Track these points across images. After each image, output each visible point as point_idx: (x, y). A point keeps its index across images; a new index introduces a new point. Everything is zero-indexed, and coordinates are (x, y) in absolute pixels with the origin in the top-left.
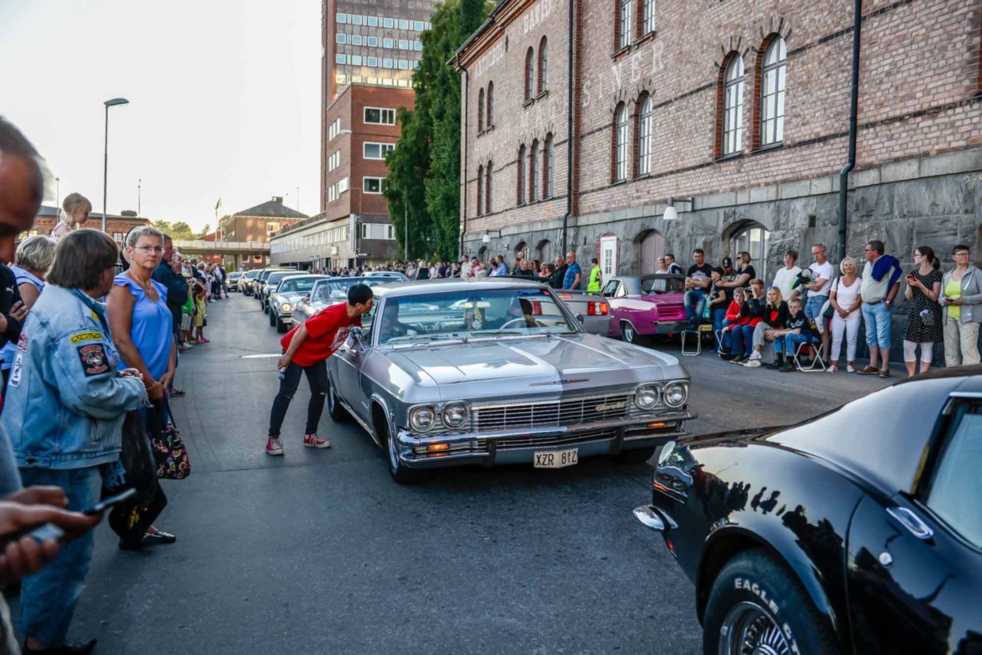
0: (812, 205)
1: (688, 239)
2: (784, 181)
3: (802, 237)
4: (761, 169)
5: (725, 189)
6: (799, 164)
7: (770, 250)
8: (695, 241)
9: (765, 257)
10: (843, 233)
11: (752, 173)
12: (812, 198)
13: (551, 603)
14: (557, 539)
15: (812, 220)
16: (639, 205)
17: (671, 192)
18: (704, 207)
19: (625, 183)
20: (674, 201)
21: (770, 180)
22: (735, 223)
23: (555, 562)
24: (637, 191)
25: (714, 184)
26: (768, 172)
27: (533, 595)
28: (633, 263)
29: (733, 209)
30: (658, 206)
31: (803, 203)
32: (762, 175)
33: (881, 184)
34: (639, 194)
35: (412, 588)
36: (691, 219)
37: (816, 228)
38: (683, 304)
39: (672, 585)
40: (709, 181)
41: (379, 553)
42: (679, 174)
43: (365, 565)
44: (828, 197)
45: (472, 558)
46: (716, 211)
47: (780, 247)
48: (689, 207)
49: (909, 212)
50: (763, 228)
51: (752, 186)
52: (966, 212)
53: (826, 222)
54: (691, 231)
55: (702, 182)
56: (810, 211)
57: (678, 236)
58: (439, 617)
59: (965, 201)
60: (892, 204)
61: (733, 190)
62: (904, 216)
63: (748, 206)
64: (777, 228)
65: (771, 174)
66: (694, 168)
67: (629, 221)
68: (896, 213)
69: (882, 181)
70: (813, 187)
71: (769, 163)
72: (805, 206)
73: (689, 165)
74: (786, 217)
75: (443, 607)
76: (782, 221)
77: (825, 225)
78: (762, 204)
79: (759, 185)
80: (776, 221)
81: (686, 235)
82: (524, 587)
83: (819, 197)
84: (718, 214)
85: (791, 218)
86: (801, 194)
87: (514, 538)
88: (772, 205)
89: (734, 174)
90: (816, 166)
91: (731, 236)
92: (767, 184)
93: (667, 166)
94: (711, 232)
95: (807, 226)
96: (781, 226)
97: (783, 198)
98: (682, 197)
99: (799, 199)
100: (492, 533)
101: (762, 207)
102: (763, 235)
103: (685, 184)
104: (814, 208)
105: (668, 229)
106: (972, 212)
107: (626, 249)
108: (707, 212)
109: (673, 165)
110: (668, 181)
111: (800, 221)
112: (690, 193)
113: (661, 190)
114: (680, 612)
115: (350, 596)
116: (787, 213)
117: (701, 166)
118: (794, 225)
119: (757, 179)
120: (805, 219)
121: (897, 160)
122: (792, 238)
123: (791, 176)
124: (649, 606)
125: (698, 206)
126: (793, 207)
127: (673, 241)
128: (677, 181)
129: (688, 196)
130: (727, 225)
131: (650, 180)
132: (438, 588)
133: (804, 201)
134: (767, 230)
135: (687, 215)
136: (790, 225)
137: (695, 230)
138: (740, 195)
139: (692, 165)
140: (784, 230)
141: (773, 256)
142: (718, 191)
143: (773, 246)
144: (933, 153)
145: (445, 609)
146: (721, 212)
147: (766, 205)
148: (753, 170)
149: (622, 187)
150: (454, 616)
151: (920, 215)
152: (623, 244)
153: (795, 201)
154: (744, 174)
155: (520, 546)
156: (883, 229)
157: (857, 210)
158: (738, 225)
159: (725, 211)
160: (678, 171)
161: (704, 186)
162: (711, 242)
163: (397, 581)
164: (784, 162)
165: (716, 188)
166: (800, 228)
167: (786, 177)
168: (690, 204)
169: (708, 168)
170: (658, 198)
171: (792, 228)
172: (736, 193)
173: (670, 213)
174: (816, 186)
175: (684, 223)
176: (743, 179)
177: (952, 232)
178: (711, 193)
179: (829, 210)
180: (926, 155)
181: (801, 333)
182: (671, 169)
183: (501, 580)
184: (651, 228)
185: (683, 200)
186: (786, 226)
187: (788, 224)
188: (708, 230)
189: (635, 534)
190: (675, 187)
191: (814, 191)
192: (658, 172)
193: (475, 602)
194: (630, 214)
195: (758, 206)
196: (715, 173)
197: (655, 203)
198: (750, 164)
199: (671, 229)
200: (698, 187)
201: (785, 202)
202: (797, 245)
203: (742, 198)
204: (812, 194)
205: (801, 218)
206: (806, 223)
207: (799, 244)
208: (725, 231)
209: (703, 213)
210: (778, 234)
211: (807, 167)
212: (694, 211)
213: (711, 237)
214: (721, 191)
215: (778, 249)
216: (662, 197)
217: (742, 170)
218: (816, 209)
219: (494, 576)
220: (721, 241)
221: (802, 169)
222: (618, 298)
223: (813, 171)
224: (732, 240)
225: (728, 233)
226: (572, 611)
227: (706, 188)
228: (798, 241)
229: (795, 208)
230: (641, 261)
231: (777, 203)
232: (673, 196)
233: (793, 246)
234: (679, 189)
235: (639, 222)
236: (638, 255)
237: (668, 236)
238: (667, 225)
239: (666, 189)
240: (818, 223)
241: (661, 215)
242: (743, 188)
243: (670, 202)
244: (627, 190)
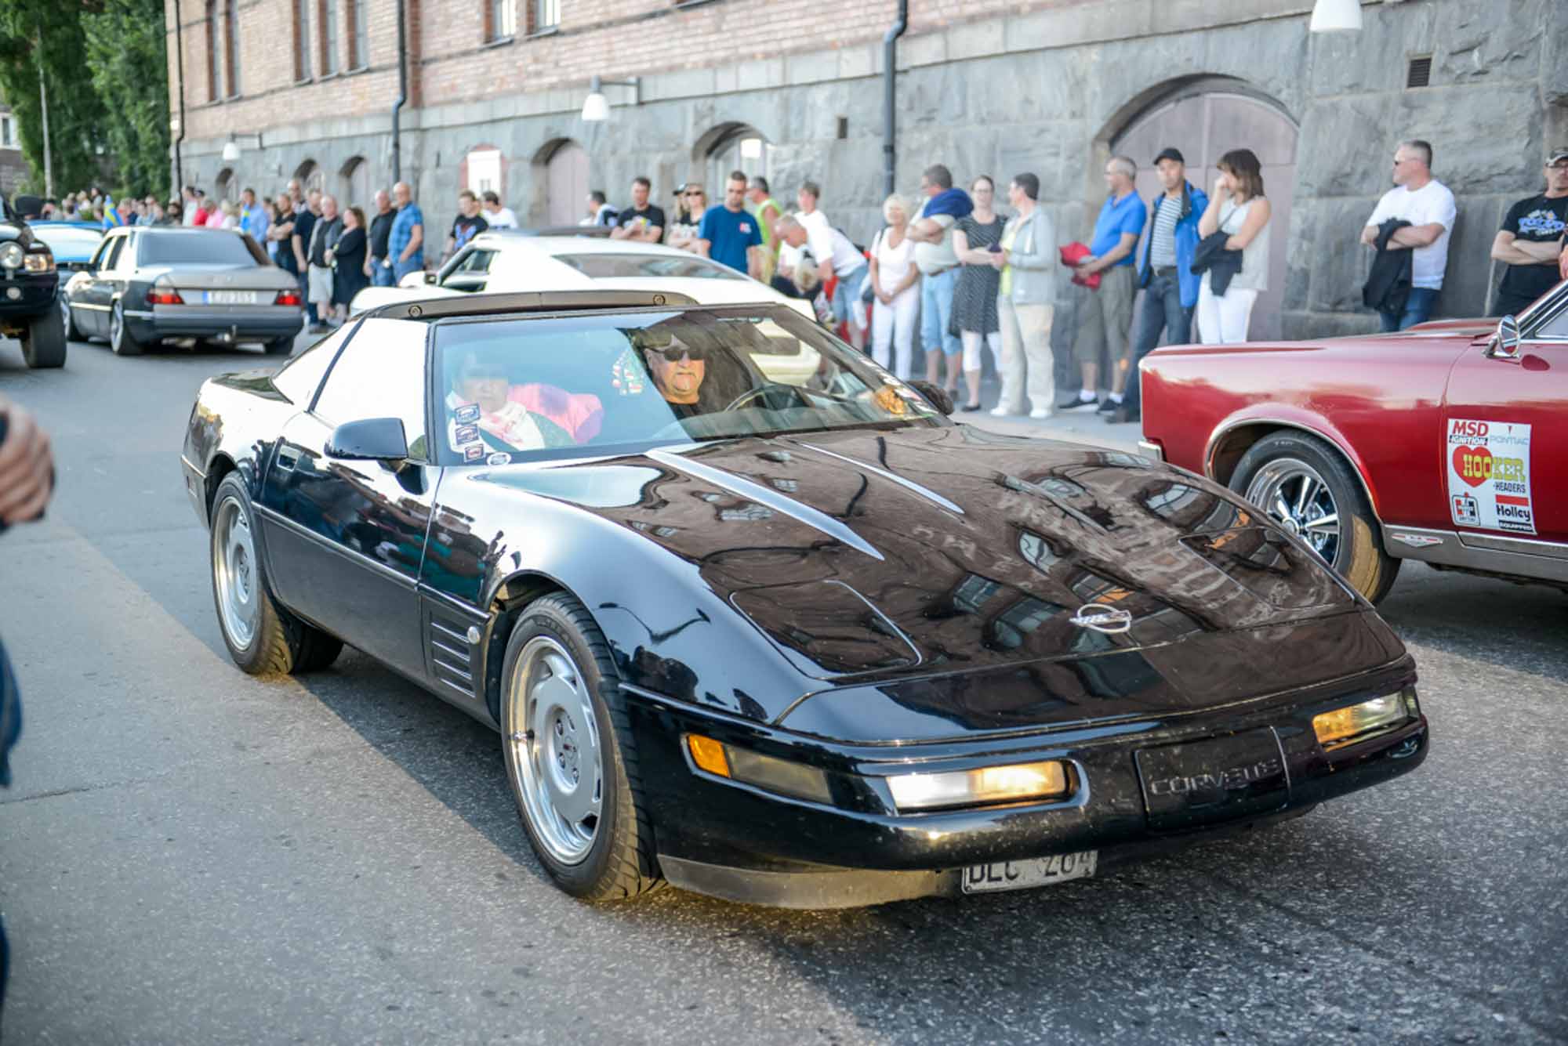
0: (842, 97)
1: (632, 158)
2: (797, 52)
3: (826, 157)
4: (757, 26)
5: (695, 63)
6: (821, 19)
8: (646, 163)
10: (890, 149)
11: (740, 33)
12: (841, 84)
15: (843, 126)
16: (540, 89)
17: (598, 64)
18: (659, 97)
19: (511, 42)
20: (602, 84)
21: (772, 47)
22: (714, 129)
24: (536, 60)
25: (678, 51)
26: (768, 32)
28: (533, 205)
29: (710, 101)
30: (576, 92)
31: (827, 94)
32: (760, 39)
33: (948, 62)
34: (540, 67)
36: (636, 119)
37: (849, 140)
40: (666, 45)
42: (612, 30)
44: (867, 82)
46: (677, 106)
47: (791, 175)
48: (631, 96)
49: (988, 113)
50: (765, 141)
51: (741, 59)
52: (1073, 115)
53: (865, 130)
54: (637, 145)
55: (654, 48)
56: (840, 110)
57: (614, 152)
59: (1071, 96)
60: (964, 98)
61: (709, 64)
62: (983, 121)
63: (734, 98)
64: (785, 139)
65: (772, 36)
66: (640, 19)
67: (522, 122)
68: (971, 114)
69: (952, 57)
70: (843, 63)
71: (769, 15)
72: (831, 99)
73: (629, 13)
74: (800, 118)
76: (794, 125)
77: (863, 135)
78: (760, 94)
79: (753, 57)
80: (783, 125)
81: (629, 149)
83: (853, 83)
84: (684, 109)
85: (808, 121)
86: (823, 78)
88: (776, 97)
89: (710, 33)
90: (848, 24)
91: (709, 152)
92: (767, 56)
93: (590, 12)
94: (673, 145)
95: (835, 137)
96: (792, 135)
97: (796, 82)
98: (621, 75)
99: (822, 87)
101: (759, 99)
102: (764, 151)
103: (622, 49)
104: (845, 104)
105: (595, 139)
106: (1082, 115)
107: (519, 178)
108: (665, 105)
109: (600, 10)
110: (593, 42)
111: (824, 128)
112: (634, 68)
113: (579, 60)
116: (801, 113)
117: (652, 16)
118: (813, 135)
119: (750, 44)
120: (831, 123)
121: (972, 20)
122: (809, 159)
123: (805, 41)
125: (647, 96)
126: (810, 100)
127: (605, 162)
128: (609, 44)
129: (630, 74)
130: (702, 133)
131: (559, 40)
133: (827, 90)
134: (770, 142)
135: (630, 112)
136: (807, 133)
137: (643, 142)
138: (721, 76)
139: (636, 12)
140: (796, 142)
142: (682, 67)
144: (1025, 9)
146: (690, 106)
147: (765, 96)
148: (741, 28)
149: (505, 51)
151: (1007, 119)
152: (512, 168)
153: (814, 89)
154: (728, 35)
156: (951, 144)
157: (911, 109)
158: (720, 132)
159: (696, 107)
160: (610, 24)
161: (660, 55)
162: (673, 166)
164: (794, 15)
165: (678, 61)
166: (824, 141)
167: (799, 42)
168: (633, 91)
169: (663, 20)
170: (574, 77)
171: (810, 141)
172: (715, 71)
173: (595, 108)
174: (847, 62)
175: (623, 127)
176: (726, 44)
177: (1053, 150)
178: (672, 69)
179: (867, 109)
180: (1016, 12)
182: (596, 19)
184: (563, 135)
185: (621, 82)
186: (800, 135)
187: (803, 132)
188: (668, 142)
190: (605, 56)
192: (573, 24)
194: (523, 107)
195: (752, 97)
196: (677, 30)
197: (570, 86)
198: (736, 16)
199: (601, 138)
200: (646, 57)
201: (796, 91)
202: (819, 171)
203: (726, 82)
204: (845, 74)
205: (825, 122)
206: (833, 130)
207: (821, 168)
208: (697, 144)
209: (659, 109)
210: (786, 151)
211: (833, 26)
212: (641, 104)
213: (673, 156)
214: (688, 66)
215: (788, 178)
216: (583, 75)
217: (725, 27)
218: (848, 106)
220: (690, 165)
221: (824, 28)
223: (844, 35)
224: (710, 161)
225: (703, 148)
227: (662, 58)
228: (819, 164)
229: (814, 102)
230: (548, 201)
231: (785, 92)
232: (603, 72)
234: (613, 59)
235: (541, 124)
236: (540, 189)
237: (596, 150)
238: (592, 129)
239: (588, 59)
240: (852, 131)
241: (580, 111)
242: (726, 62)
243: (594, 85)
244: (515, 57)
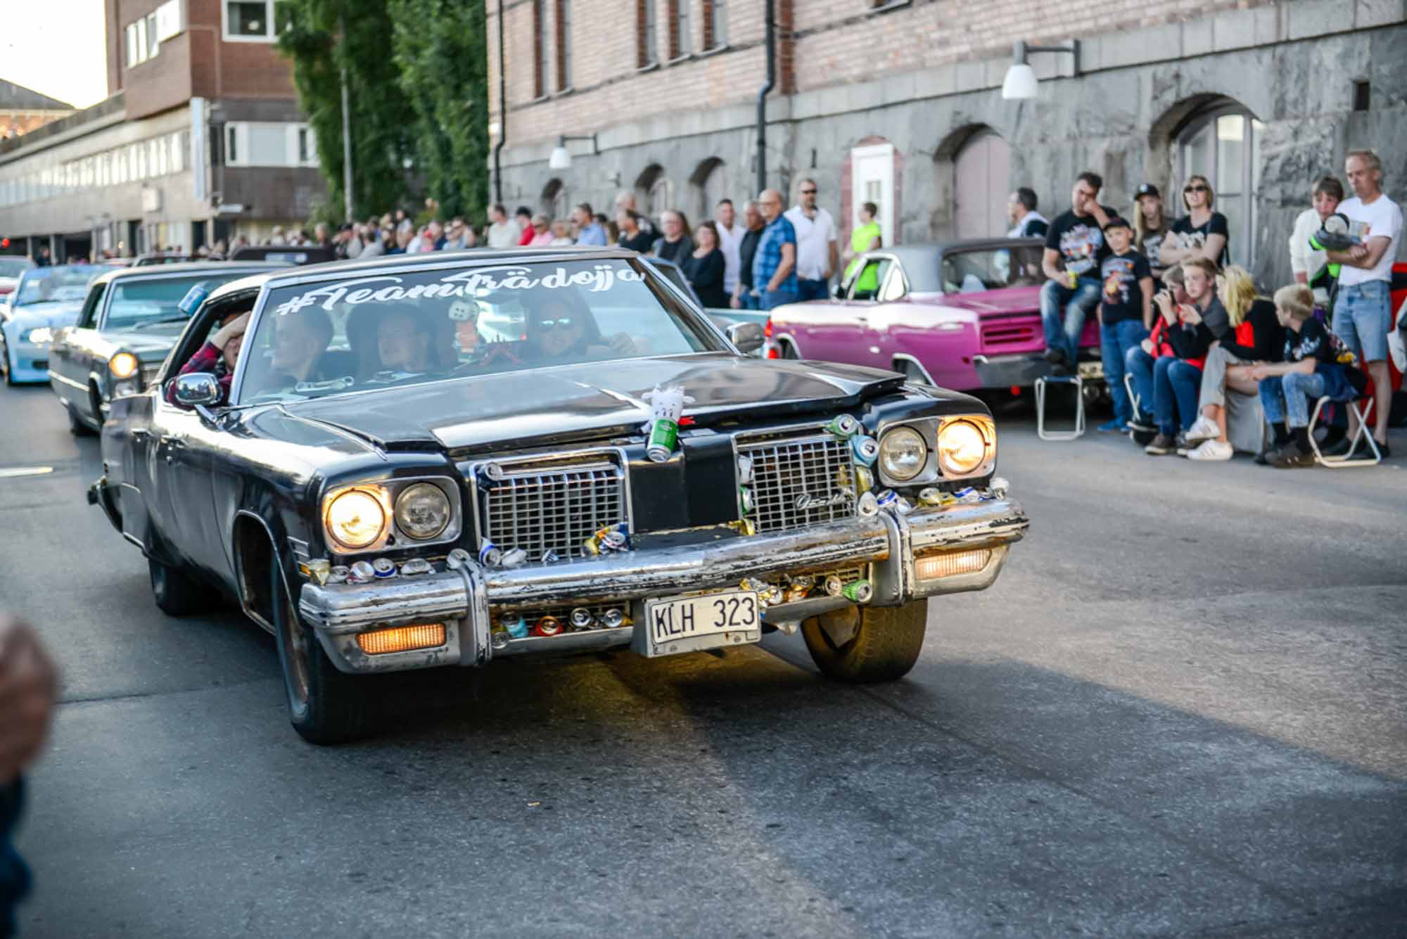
0: (1360, 54)
1: (1067, 147)
3: (1338, 135)
5: (1155, 17)
7: (1266, 170)
8: (1086, 152)
9: (1255, 189)
12: (1359, 37)
13: (655, 898)
14: (682, 798)
15: (1362, 92)
16: (947, 62)
17: (1023, 26)
18: (1105, 65)
19: (909, 4)
20: (1029, 52)
22: (1179, 104)
23: (670, 834)
24: (941, 25)
25: (1128, 4)
27: (621, 887)
28: (936, 213)
29: (1174, 67)
30: (993, 64)
31: (1339, 50)
34: (946, 33)
35: (375, 887)
36: (1074, 94)
37: (1372, 111)
38: (1037, 313)
39: (901, 860)
41: (305, 837)
43: (278, 858)
44: (1396, 31)
45: (501, 836)
46: (1132, 74)
47: (1288, 162)
48: (1067, 65)
50: (1249, 115)
51: (1218, 9)
53: (1394, 97)
54: (1074, 129)
56: (1357, 69)
57: (1043, 141)
58: (432, 929)
61: (1173, 18)
63: (1210, 59)
64: (1280, 114)
67: (922, 104)
70: (1362, 8)
72: (1345, 57)
74: (1301, 84)
75: (440, 914)
76: (1292, 95)
77: (1390, 104)
78: (1244, 55)
79: (1234, 5)
80: (1276, 95)
81: (1064, 135)
82: (604, 876)
83: (1377, 34)
84: (1139, 80)
85: (1312, 89)
86: (1335, 28)
87: (591, 801)
88: (1267, 56)
91: (1173, 136)
92: (1253, 4)
94: (1124, 128)
95: (1350, 108)
96: (1289, 108)
97: (1292, 37)
98: (1052, 39)
99: (1330, 41)
100: (545, 795)
101: (1243, 61)
102: (1250, 131)
103: (1055, 5)
104: (1364, 62)
105: (1018, 124)
107: (917, 179)
108: (1113, 76)
111: (1334, 96)
112: (1071, 28)
113: (997, 22)
114: (907, 900)
115: (251, 905)
116: (1303, 76)
118: (1319, 106)
120: (1345, 89)
122: (1315, 138)
124: (847, 893)
125: (1088, 64)
126: (1315, 61)
127: (1032, 153)
129: (1066, 37)
130: (1162, 109)
132: (428, 886)
133: (1339, 45)
134: (1257, 119)
135: (1064, 83)
136: (1310, 104)
137: (1083, 125)
138: (1189, 33)
140: (1296, 117)
141: (1273, 184)
142: (1136, 23)
143: (1272, 158)
145: (443, 916)
146: (1146, 73)
147: (1252, 56)
149: (900, 15)
150: (461, 925)
152: (909, 164)
153: (1319, 45)
155: (602, 814)
158: (1188, 108)
159: (1155, 79)
161: (1105, 9)
162: (1124, 154)
163: (345, 878)
165: (1130, 16)
166: (1335, 114)
168: (1069, 59)
170: (991, 44)
171: (1315, 114)
172: (1181, 24)
173: (1018, 83)
174: (1367, 5)
175: (1056, 106)
178: (1122, 27)
179: (1398, 67)
181: (1317, 370)
183: (560, 868)
184: (976, 120)
185: (1052, 47)
186: (1300, 108)
187: (1305, 102)
188: (1117, 124)
189: (844, 783)
190: (1033, 14)
191: (1365, 20)
193: (504, 903)
194: (924, 86)
195: (1233, 58)
197: (986, 56)
199: (1025, 123)
200: (1088, 13)
201: (1297, 47)
202: (1327, 156)
203: (1197, 41)
204: (1360, 25)
205: (1335, 87)
206: (1348, 98)
207: (1331, 152)
208: (1156, 125)
209: (1103, 79)
210: (1283, 129)
212: (1080, 74)
213: (1124, 141)
214: (1144, 22)
215: (1283, 166)
216: (1002, 41)
218: (1369, 65)
219: (544, 862)
220: (1147, 149)
222: (886, 302)
224: (1175, 147)
225: (1164, 130)
226: (695, 908)
227: (1110, 14)
228: (1329, 144)
229: (1320, 64)
230: (956, 206)
231: (1280, 50)
232: (1029, 37)
233: (1317, 157)
234: (1045, 17)
235: (947, 106)
236: (946, 191)
237: (1019, 140)
238: (1015, 109)
239: (1007, 20)
240: (1376, 99)
241: (999, 87)
242: (1196, 14)
243: (1018, 52)
244: (915, 22)
